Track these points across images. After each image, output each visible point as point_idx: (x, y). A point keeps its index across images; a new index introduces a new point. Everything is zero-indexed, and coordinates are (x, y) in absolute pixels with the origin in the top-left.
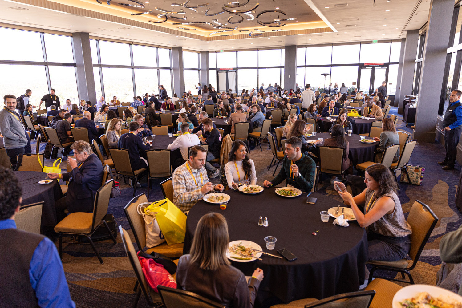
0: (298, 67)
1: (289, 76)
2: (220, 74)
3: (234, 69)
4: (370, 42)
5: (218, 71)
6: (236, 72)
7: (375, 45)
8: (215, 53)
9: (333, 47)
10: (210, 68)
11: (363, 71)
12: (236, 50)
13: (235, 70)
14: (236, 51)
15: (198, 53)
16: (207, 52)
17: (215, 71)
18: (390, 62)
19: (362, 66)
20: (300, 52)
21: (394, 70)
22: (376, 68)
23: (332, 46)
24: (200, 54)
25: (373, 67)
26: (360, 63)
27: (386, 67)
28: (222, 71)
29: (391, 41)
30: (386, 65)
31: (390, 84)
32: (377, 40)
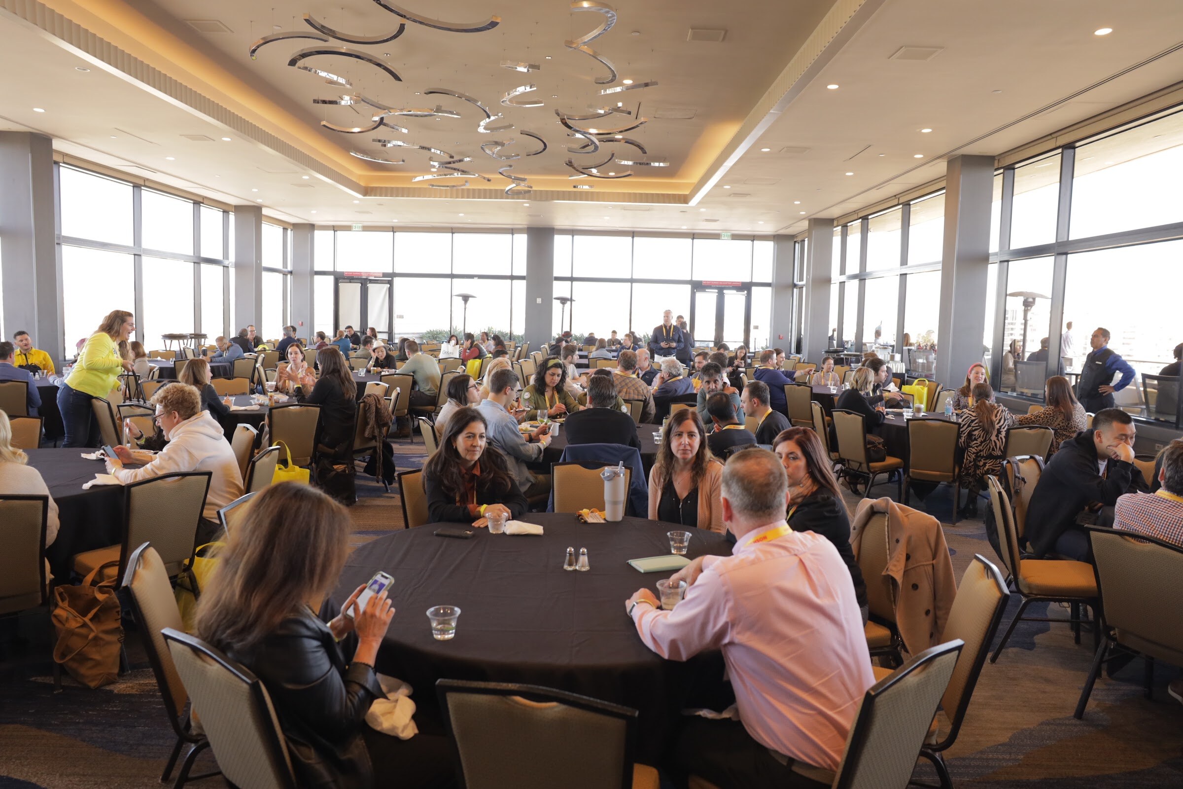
0: (557, 279)
1: (539, 301)
2: (343, 287)
3: (385, 275)
4: (716, 236)
5: (340, 278)
6: (390, 283)
7: (726, 245)
8: (333, 232)
9: (635, 239)
10: (316, 269)
11: (699, 296)
12: (393, 227)
13: (389, 279)
14: (393, 229)
15: (285, 229)
16: (312, 227)
17: (331, 279)
18: (753, 281)
19: (698, 286)
20: (560, 243)
21: (763, 299)
22: (725, 291)
23: (633, 237)
24: (289, 231)
25: (721, 288)
26: (694, 279)
27: (746, 292)
28: (351, 278)
29: (753, 238)
30: (746, 287)
31: (756, 327)
32: (729, 234)
